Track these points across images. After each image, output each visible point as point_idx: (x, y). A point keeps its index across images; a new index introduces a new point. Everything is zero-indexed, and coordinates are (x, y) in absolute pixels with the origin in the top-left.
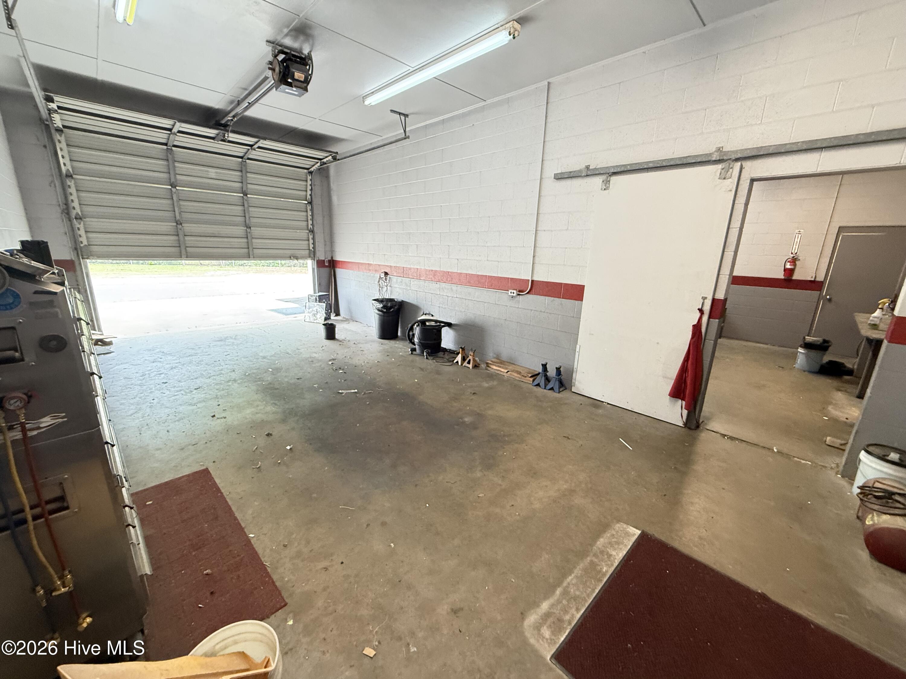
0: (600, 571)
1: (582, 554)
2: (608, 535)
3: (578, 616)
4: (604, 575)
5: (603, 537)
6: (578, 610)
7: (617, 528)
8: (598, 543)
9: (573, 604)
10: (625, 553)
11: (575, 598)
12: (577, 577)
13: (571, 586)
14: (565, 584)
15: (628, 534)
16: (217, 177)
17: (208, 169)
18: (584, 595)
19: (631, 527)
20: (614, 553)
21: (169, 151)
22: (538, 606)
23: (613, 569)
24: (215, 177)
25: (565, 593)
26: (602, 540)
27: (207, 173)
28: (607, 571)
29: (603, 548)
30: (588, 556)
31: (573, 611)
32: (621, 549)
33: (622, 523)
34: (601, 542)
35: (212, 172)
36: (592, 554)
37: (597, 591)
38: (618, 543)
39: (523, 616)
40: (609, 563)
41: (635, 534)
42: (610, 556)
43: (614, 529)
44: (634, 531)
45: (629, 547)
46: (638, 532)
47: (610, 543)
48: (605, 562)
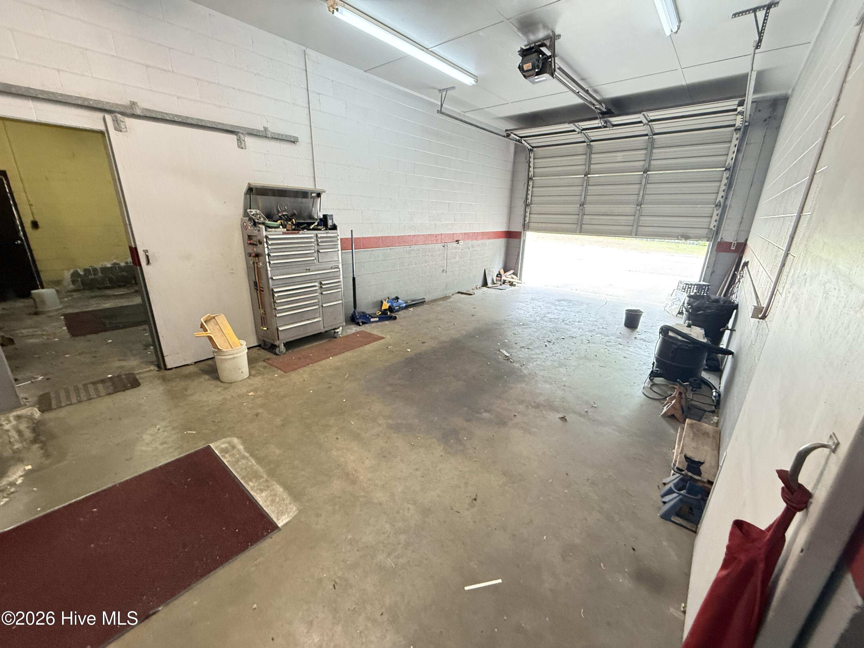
0: (251, 480)
1: (272, 474)
2: (285, 495)
3: (225, 461)
4: (246, 482)
5: (284, 492)
6: (228, 461)
7: (291, 507)
8: (278, 486)
9: (234, 460)
10: (261, 503)
11: (238, 461)
12: (253, 465)
13: (246, 461)
14: (250, 458)
15: (281, 513)
16: (624, 160)
17: (616, 154)
18: (237, 466)
19: (288, 520)
20: (264, 494)
21: (589, 146)
22: (242, 444)
23: (249, 489)
24: (621, 160)
25: (244, 457)
26: (281, 490)
27: (615, 158)
28: (249, 485)
29: (272, 488)
30: (268, 476)
31: (229, 459)
32: (266, 501)
33: (296, 513)
34: (279, 489)
35: (620, 156)
36: (269, 479)
37: (236, 474)
38: (273, 501)
39: (239, 437)
40: (255, 488)
41: (278, 520)
42: (262, 491)
43: (290, 504)
44: (282, 521)
45: (265, 509)
46: (280, 524)
47: (275, 495)
48: (257, 485)
